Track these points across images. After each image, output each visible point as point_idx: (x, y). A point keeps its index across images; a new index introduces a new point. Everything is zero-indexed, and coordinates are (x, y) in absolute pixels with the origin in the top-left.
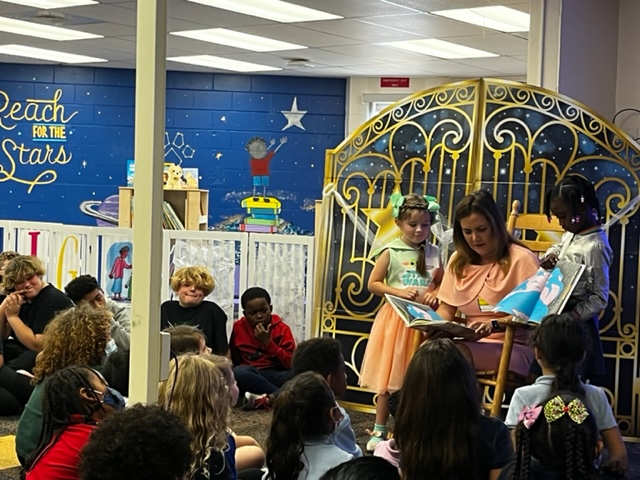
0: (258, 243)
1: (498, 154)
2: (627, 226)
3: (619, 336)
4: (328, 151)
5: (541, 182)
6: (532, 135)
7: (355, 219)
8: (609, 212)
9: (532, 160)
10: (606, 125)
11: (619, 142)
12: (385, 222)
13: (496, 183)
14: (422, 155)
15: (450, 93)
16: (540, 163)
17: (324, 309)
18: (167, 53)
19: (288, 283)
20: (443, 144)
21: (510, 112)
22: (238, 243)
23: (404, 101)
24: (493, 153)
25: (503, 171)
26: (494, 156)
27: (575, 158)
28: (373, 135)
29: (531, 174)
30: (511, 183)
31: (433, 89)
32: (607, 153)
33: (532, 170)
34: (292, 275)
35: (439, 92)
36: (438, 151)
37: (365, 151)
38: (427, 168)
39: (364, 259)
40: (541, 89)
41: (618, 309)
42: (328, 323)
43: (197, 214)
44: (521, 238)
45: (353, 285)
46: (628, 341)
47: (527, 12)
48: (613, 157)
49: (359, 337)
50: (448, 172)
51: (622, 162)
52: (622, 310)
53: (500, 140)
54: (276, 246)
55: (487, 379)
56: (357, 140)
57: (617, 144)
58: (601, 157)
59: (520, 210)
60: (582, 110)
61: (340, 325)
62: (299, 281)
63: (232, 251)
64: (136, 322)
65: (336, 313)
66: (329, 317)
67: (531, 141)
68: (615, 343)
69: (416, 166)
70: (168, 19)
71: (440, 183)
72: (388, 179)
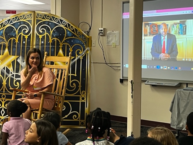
2: (82, 59)
3: (81, 95)
5: (55, 46)
8: (77, 55)
10: (75, 27)
12: (3, 60)
13: (40, 46)
14: (15, 37)
15: (24, 16)
16: (54, 39)
21: (44, 23)
23: (8, 18)
24: (39, 36)
25: (42, 42)
27: (65, 38)
30: (45, 46)
31: (18, 15)
33: (52, 42)
36: (21, 35)
38: (17, 41)
40: (55, 15)
44: (49, 64)
46: (83, 96)
48: (77, 37)
50: (24, 42)
51: (80, 39)
52: (81, 86)
53: (41, 32)
57: (78, 33)
58: (73, 37)
59: (48, 55)
67: (51, 32)
68: (79, 97)
69: (13, 41)
71: (21, 46)
72: (3, 45)
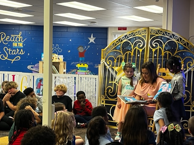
0: (81, 78)
1: (154, 50)
2: (193, 71)
3: (191, 105)
4: (102, 50)
5: (167, 58)
6: (164, 44)
7: (111, 70)
8: (188, 67)
9: (164, 52)
10: (186, 41)
11: (191, 46)
12: (120, 71)
13: (153, 59)
14: (131, 50)
15: (139, 32)
16: (166, 53)
17: (102, 97)
18: (53, 21)
19: (90, 90)
20: (137, 47)
21: (157, 37)
22: (75, 78)
23: (125, 34)
24: (152, 50)
25: (155, 55)
26: (153, 50)
27: (177, 51)
28: (116, 45)
29: (164, 56)
30: (158, 59)
31: (134, 31)
32: (187, 49)
33: (164, 55)
34: (92, 87)
35: (136, 31)
36: (136, 49)
37: (113, 49)
38: (132, 54)
39: (113, 82)
40: (167, 30)
41: (191, 97)
42: (103, 102)
43: (63, 69)
44: (161, 75)
45: (110, 90)
46: (193, 106)
47: (162, 7)
48: (189, 50)
49: (112, 106)
50: (139, 55)
51: (191, 52)
52: (192, 97)
53: (154, 46)
54: (87, 78)
55: (151, 118)
56: (111, 46)
57: (190, 47)
58: (185, 50)
59: (161, 67)
60: (179, 37)
61: (106, 102)
62: (94, 89)
63: (74, 80)
64: (45, 102)
65: (105, 99)
66: (103, 100)
67: (164, 46)
68: (190, 107)
69: (129, 54)
70: (53, 10)
71: (136, 59)
72: (120, 58)
